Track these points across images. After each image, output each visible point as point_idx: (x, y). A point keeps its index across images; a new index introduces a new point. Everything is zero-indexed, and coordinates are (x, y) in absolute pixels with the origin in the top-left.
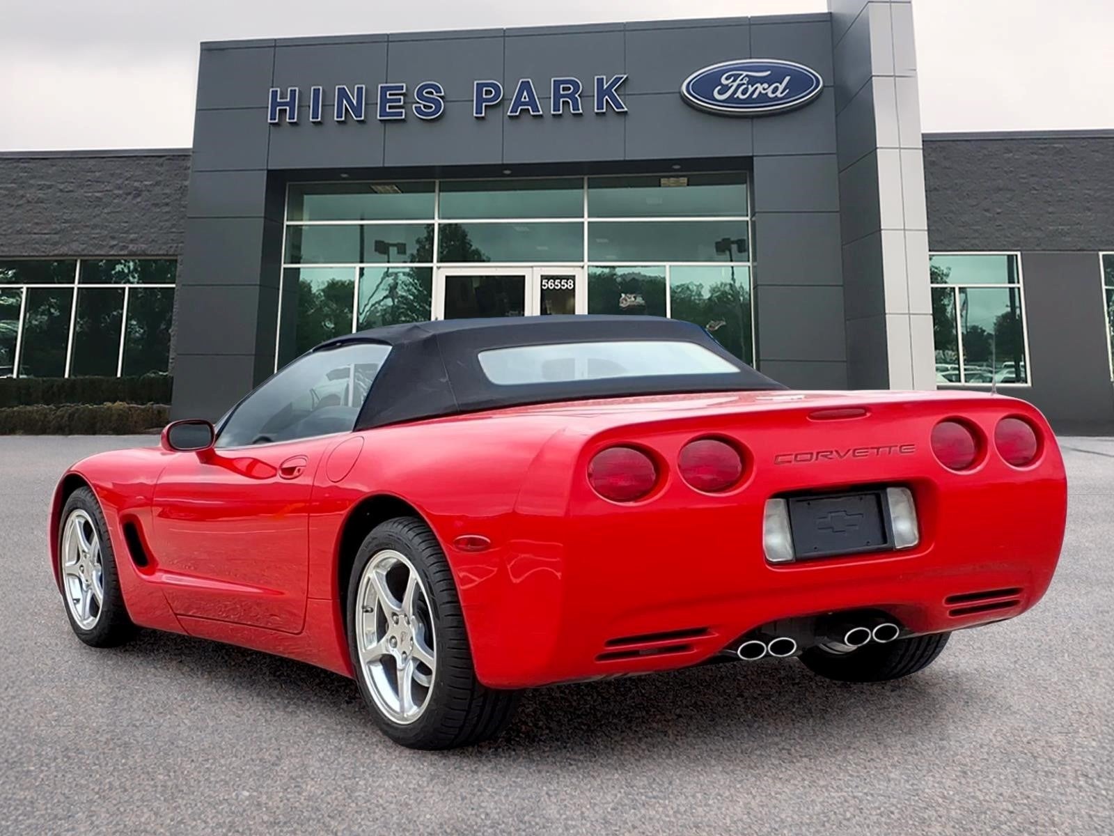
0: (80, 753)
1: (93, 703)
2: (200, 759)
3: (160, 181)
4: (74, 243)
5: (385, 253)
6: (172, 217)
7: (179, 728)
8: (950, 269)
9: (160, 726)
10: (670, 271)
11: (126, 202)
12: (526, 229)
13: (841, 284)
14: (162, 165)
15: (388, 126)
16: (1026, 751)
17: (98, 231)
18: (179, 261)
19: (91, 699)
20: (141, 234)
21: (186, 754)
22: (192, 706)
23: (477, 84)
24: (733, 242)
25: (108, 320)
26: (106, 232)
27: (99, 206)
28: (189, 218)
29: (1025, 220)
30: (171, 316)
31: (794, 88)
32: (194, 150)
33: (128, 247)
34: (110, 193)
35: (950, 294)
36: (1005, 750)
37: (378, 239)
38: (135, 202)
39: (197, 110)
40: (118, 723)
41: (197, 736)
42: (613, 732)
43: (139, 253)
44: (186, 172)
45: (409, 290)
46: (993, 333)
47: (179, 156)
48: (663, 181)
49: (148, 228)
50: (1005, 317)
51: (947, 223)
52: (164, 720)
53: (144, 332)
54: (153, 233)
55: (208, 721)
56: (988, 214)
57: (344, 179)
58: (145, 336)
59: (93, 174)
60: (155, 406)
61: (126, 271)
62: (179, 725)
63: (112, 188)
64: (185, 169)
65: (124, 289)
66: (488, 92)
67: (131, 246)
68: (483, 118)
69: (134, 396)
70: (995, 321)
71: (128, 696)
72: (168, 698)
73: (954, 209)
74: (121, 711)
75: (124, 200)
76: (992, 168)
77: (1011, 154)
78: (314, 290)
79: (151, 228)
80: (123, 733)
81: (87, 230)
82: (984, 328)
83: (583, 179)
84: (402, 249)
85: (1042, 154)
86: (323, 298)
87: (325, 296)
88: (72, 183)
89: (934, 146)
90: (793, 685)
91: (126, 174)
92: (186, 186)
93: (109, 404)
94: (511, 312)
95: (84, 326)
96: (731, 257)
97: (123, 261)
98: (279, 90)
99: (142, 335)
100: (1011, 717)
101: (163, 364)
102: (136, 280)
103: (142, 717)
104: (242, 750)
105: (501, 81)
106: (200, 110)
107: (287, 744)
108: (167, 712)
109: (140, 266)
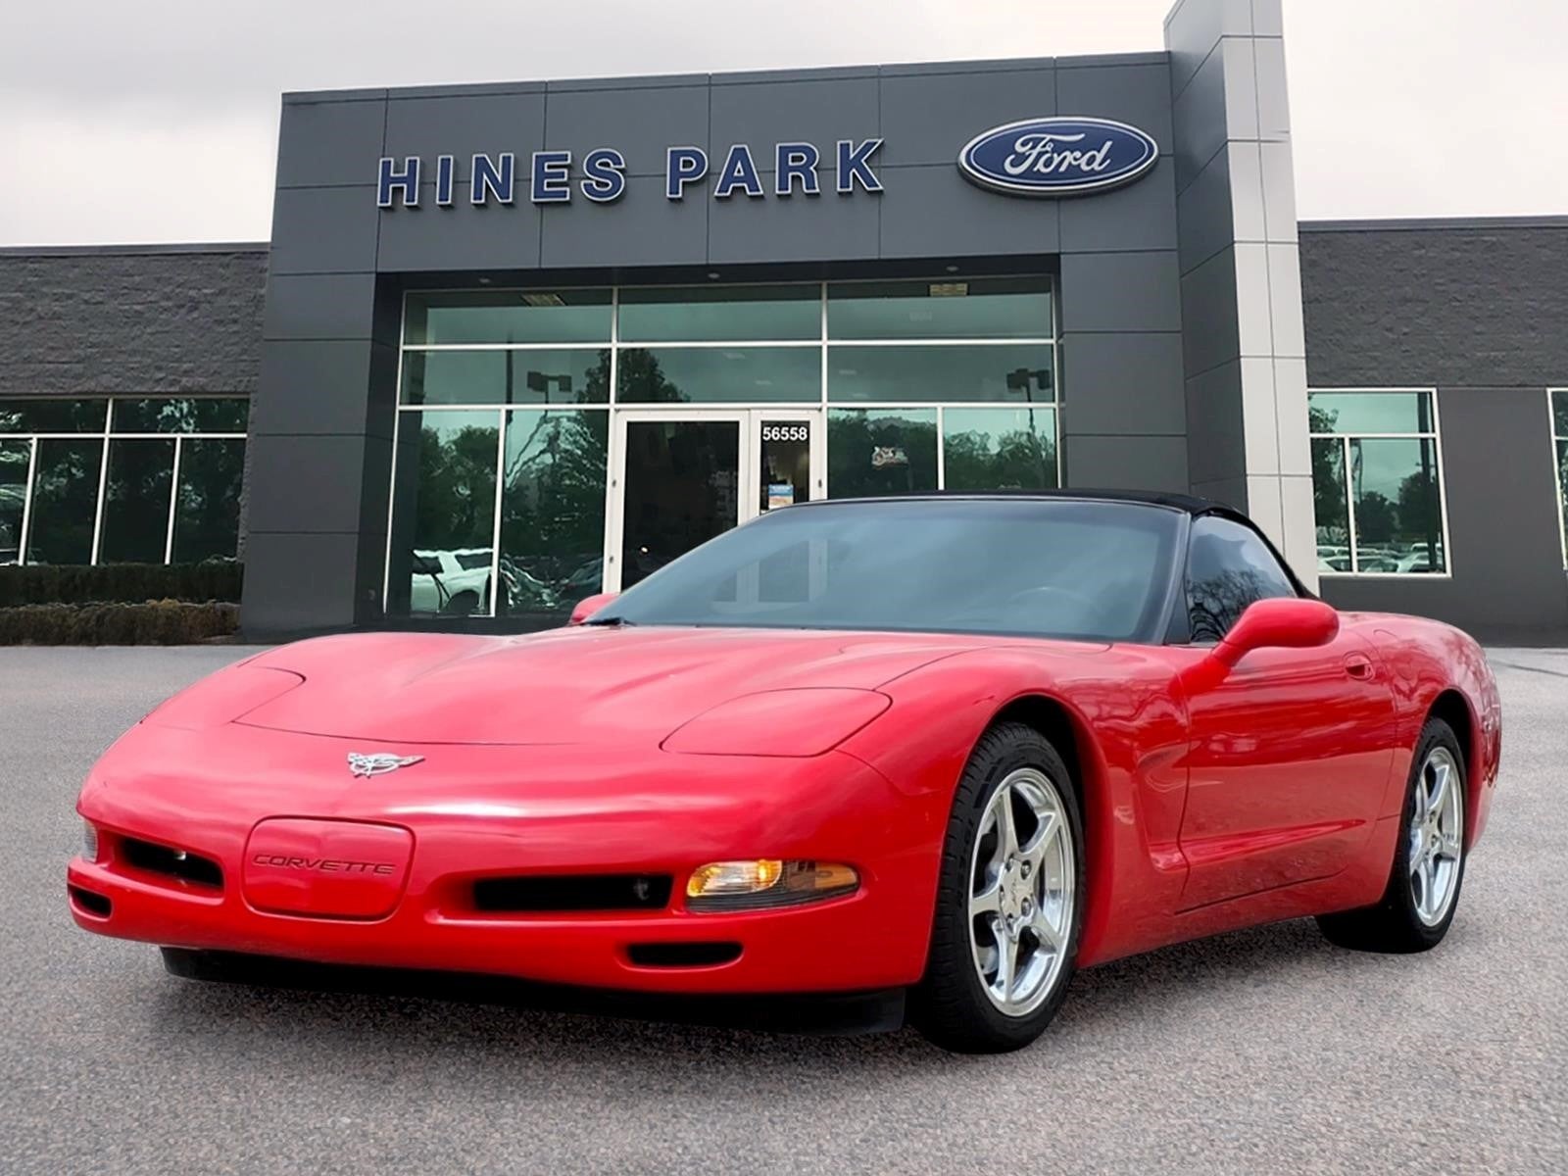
0: (112, 1068)
1: (132, 1002)
2: (282, 1075)
3: (226, 289)
4: (105, 376)
5: (541, 390)
6: (242, 339)
7: (251, 1035)
8: (1337, 412)
9: (225, 1033)
10: (943, 415)
11: (178, 317)
12: (740, 356)
13: (1184, 433)
14: (228, 265)
15: (547, 212)
16: (1444, 1065)
17: (138, 359)
18: (252, 401)
20: (198, 363)
21: (261, 1069)
22: (271, 1006)
23: (672, 152)
24: (1032, 375)
25: (152, 484)
26: (149, 361)
27: (139, 323)
28: (266, 340)
29: (1443, 343)
30: (241, 480)
31: (1117, 158)
32: (272, 245)
33: (180, 382)
34: (155, 306)
35: (1337, 447)
36: (1415, 1063)
37: (532, 370)
38: (189, 318)
39: (277, 189)
40: (166, 1028)
41: (278, 1045)
43: (195, 389)
44: (262, 275)
45: (575, 442)
46: (1397, 502)
47: (252, 253)
48: (934, 288)
49: (208, 355)
50: (1415, 479)
51: (1333, 347)
53: (204, 501)
54: (216, 361)
55: (293, 1025)
56: (1390, 335)
57: (485, 286)
58: (205, 507)
59: (131, 279)
60: (218, 605)
61: (178, 415)
62: (252, 1031)
63: (157, 298)
64: (261, 272)
65: (174, 440)
66: (687, 164)
67: (184, 380)
68: (680, 199)
69: (189, 592)
70: (1401, 486)
71: (180, 993)
72: (236, 996)
73: (1343, 328)
75: (174, 316)
76: (1396, 270)
77: (1423, 251)
78: (442, 441)
79: (213, 354)
80: (173, 1041)
81: (122, 358)
82: (1385, 496)
83: (820, 285)
84: (565, 384)
85: (1466, 251)
86: (455, 453)
87: (457, 450)
88: (102, 291)
89: (1314, 239)
90: (1116, 978)
91: (177, 278)
92: (262, 296)
93: (153, 602)
94: (719, 473)
95: (118, 492)
96: (1029, 395)
97: (173, 402)
98: (392, 160)
99: (200, 505)
100: (1423, 1021)
101: (230, 546)
102: (191, 428)
103: (200, 1021)
104: (340, 1063)
105: (706, 148)
106: (281, 189)
107: (404, 1055)
108: (236, 1013)
109: (197, 408)
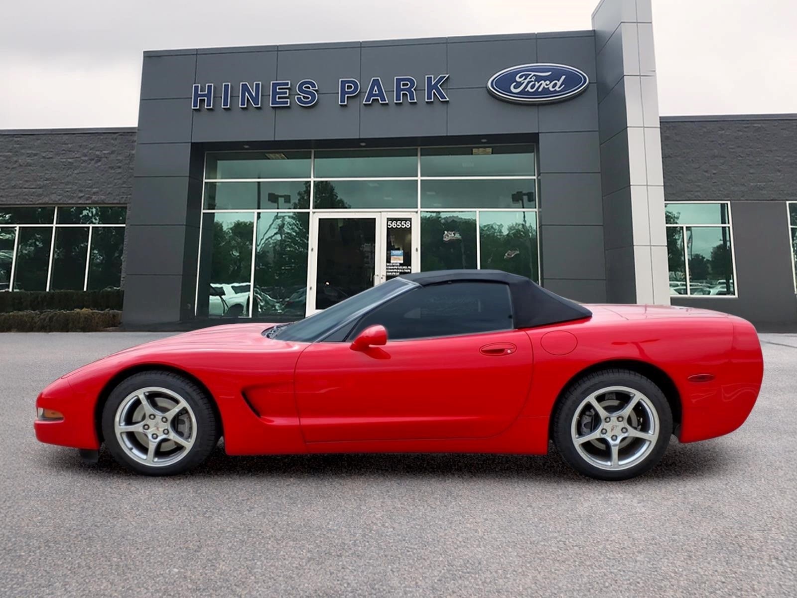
0: (57, 544)
1: (67, 511)
2: (143, 548)
3: (115, 151)
4: (53, 195)
5: (275, 202)
6: (123, 176)
7: (128, 528)
8: (679, 213)
9: (114, 526)
10: (479, 215)
11: (90, 165)
12: (376, 185)
13: (602, 224)
14: (116, 139)
15: (278, 111)
16: (734, 542)
17: (70, 186)
18: (128, 208)
19: (65, 508)
20: (101, 189)
21: (133, 544)
22: (137, 513)
23: (342, 81)
24: (525, 194)
25: (77, 250)
26: (76, 187)
27: (71, 168)
28: (135, 177)
29: (733, 178)
30: (123, 248)
31: (568, 84)
32: (139, 128)
33: (91, 198)
34: (79, 159)
35: (680, 231)
36: (719, 541)
37: (270, 192)
38: (96, 165)
39: (141, 100)
40: (84, 524)
41: (141, 532)
42: (438, 530)
43: (99, 202)
44: (133, 144)
45: (292, 229)
46: (710, 259)
47: (128, 133)
48: (474, 150)
49: (106, 184)
50: (719, 247)
51: (677, 180)
52: (118, 522)
53: (103, 258)
54: (109, 188)
55: (149, 522)
56: (707, 174)
57: (247, 149)
58: (104, 262)
59: (66, 146)
60: (111, 311)
61: (90, 215)
62: (128, 525)
63: (79, 156)
64: (133, 142)
65: (89, 228)
66: (349, 87)
67: (94, 197)
68: (345, 105)
69: (96, 305)
70: (712, 251)
71: (92, 506)
72: (120, 508)
73: (682, 171)
74: (86, 517)
75: (89, 164)
76: (710, 141)
77: (723, 132)
78: (225, 228)
79: (108, 184)
80: (88, 531)
81: (62, 186)
82: (704, 256)
83: (417, 149)
84: (287, 199)
85: (745, 131)
87: (232, 233)
88: (52, 152)
89: (668, 126)
91: (90, 145)
92: (133, 154)
93: (78, 310)
94: (366, 244)
95: (60, 254)
96: (523, 205)
97: (88, 208)
98: (199, 85)
99: (102, 261)
100: (723, 520)
101: (117, 281)
102: (97, 221)
103: (102, 520)
104: (173, 541)
105: (359, 79)
106: (143, 100)
107: (205, 538)
108: (120, 517)
109: (100, 211)
